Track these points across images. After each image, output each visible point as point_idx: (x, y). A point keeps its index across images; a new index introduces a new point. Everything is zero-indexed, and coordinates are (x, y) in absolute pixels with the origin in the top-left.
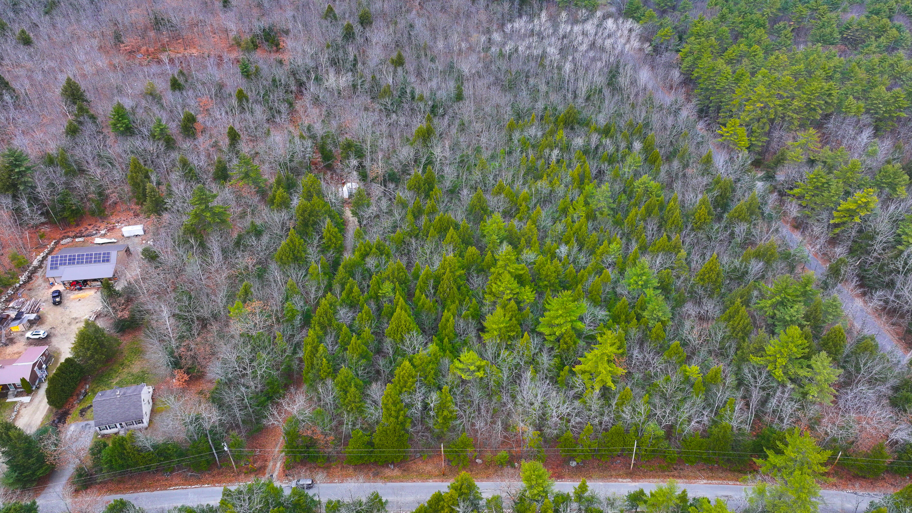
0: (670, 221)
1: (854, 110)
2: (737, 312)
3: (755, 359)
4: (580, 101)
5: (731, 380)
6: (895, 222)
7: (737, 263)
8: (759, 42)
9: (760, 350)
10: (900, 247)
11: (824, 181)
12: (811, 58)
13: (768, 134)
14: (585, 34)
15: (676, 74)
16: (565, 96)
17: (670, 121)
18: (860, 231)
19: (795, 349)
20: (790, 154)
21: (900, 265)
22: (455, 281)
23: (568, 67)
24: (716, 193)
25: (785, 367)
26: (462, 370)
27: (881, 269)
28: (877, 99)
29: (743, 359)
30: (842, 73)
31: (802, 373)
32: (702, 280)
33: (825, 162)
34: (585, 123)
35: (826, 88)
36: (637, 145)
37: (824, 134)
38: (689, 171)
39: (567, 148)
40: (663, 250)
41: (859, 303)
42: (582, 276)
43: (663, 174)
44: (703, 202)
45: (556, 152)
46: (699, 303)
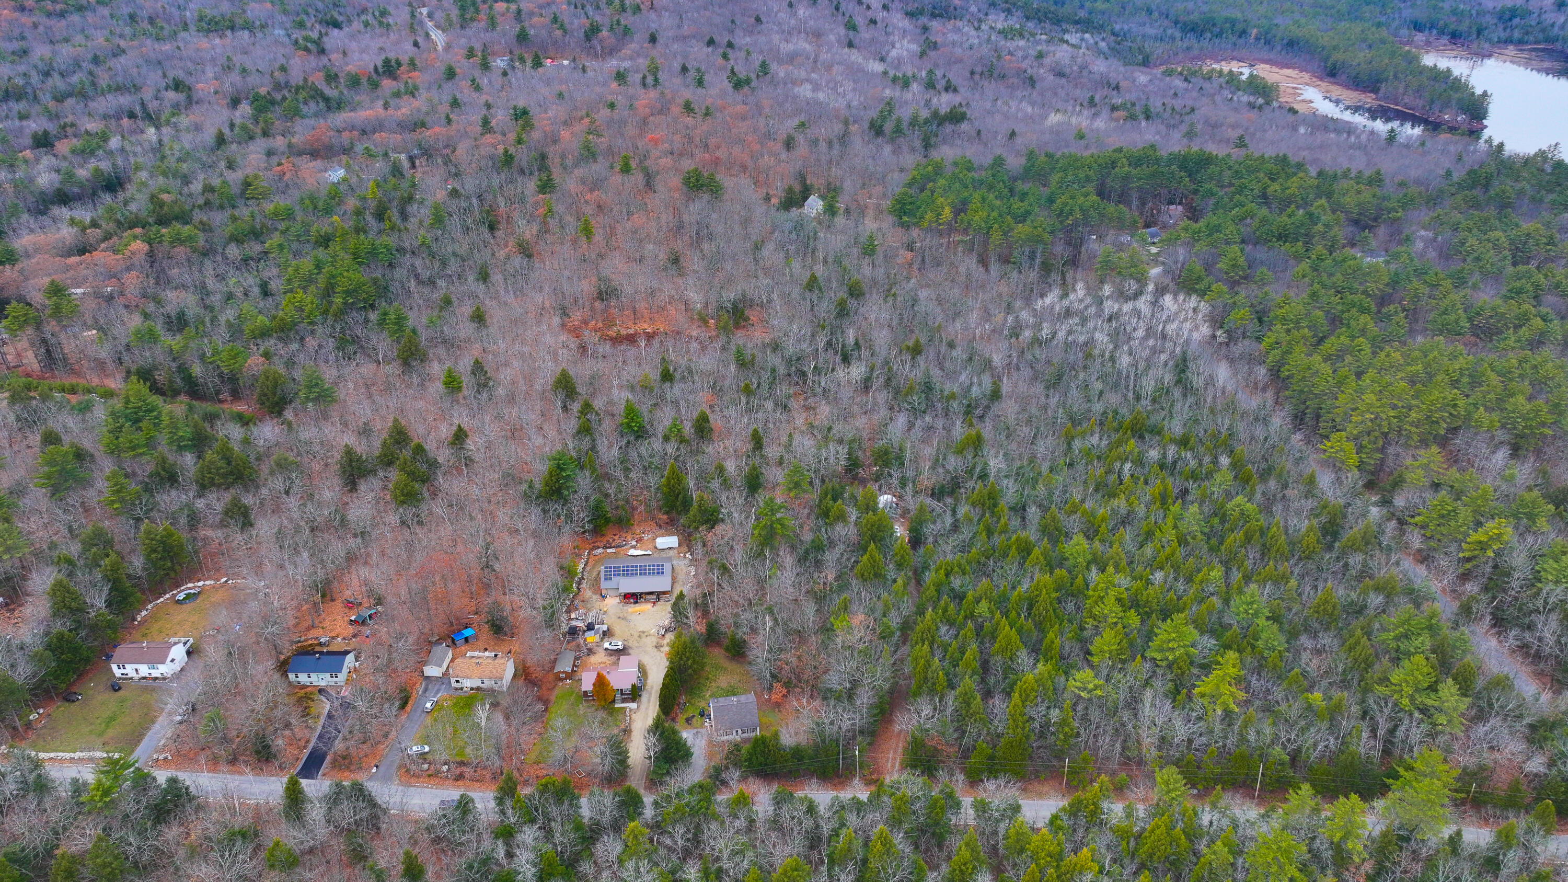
0: (1275, 548)
1: (1486, 423)
2: (1357, 643)
3: (1379, 688)
4: (1146, 403)
5: (1355, 709)
6: (1534, 558)
7: (1354, 595)
8: (1363, 332)
9: (1384, 680)
10: (1539, 585)
11: (1450, 508)
12: (1431, 356)
13: (1382, 450)
14: (1137, 313)
15: (1261, 372)
16: (1126, 396)
17: (1259, 432)
18: (1496, 567)
19: (1420, 677)
20: (1409, 476)
21: (1540, 603)
22: (1051, 604)
23: (1125, 360)
24: (1324, 519)
25: (1412, 696)
26: (1079, 689)
27: (1520, 609)
28: (1513, 412)
29: (1366, 690)
30: (1470, 376)
31: (1429, 702)
32: (1317, 612)
33: (1452, 487)
34: (1156, 431)
35: (1450, 397)
36: (1225, 461)
37: (1451, 452)
38: (1289, 492)
39: (1139, 462)
40: (1270, 579)
41: (1493, 642)
42: (1185, 604)
43: (1258, 496)
44: (1311, 529)
45: (1128, 466)
46: (1315, 636)
